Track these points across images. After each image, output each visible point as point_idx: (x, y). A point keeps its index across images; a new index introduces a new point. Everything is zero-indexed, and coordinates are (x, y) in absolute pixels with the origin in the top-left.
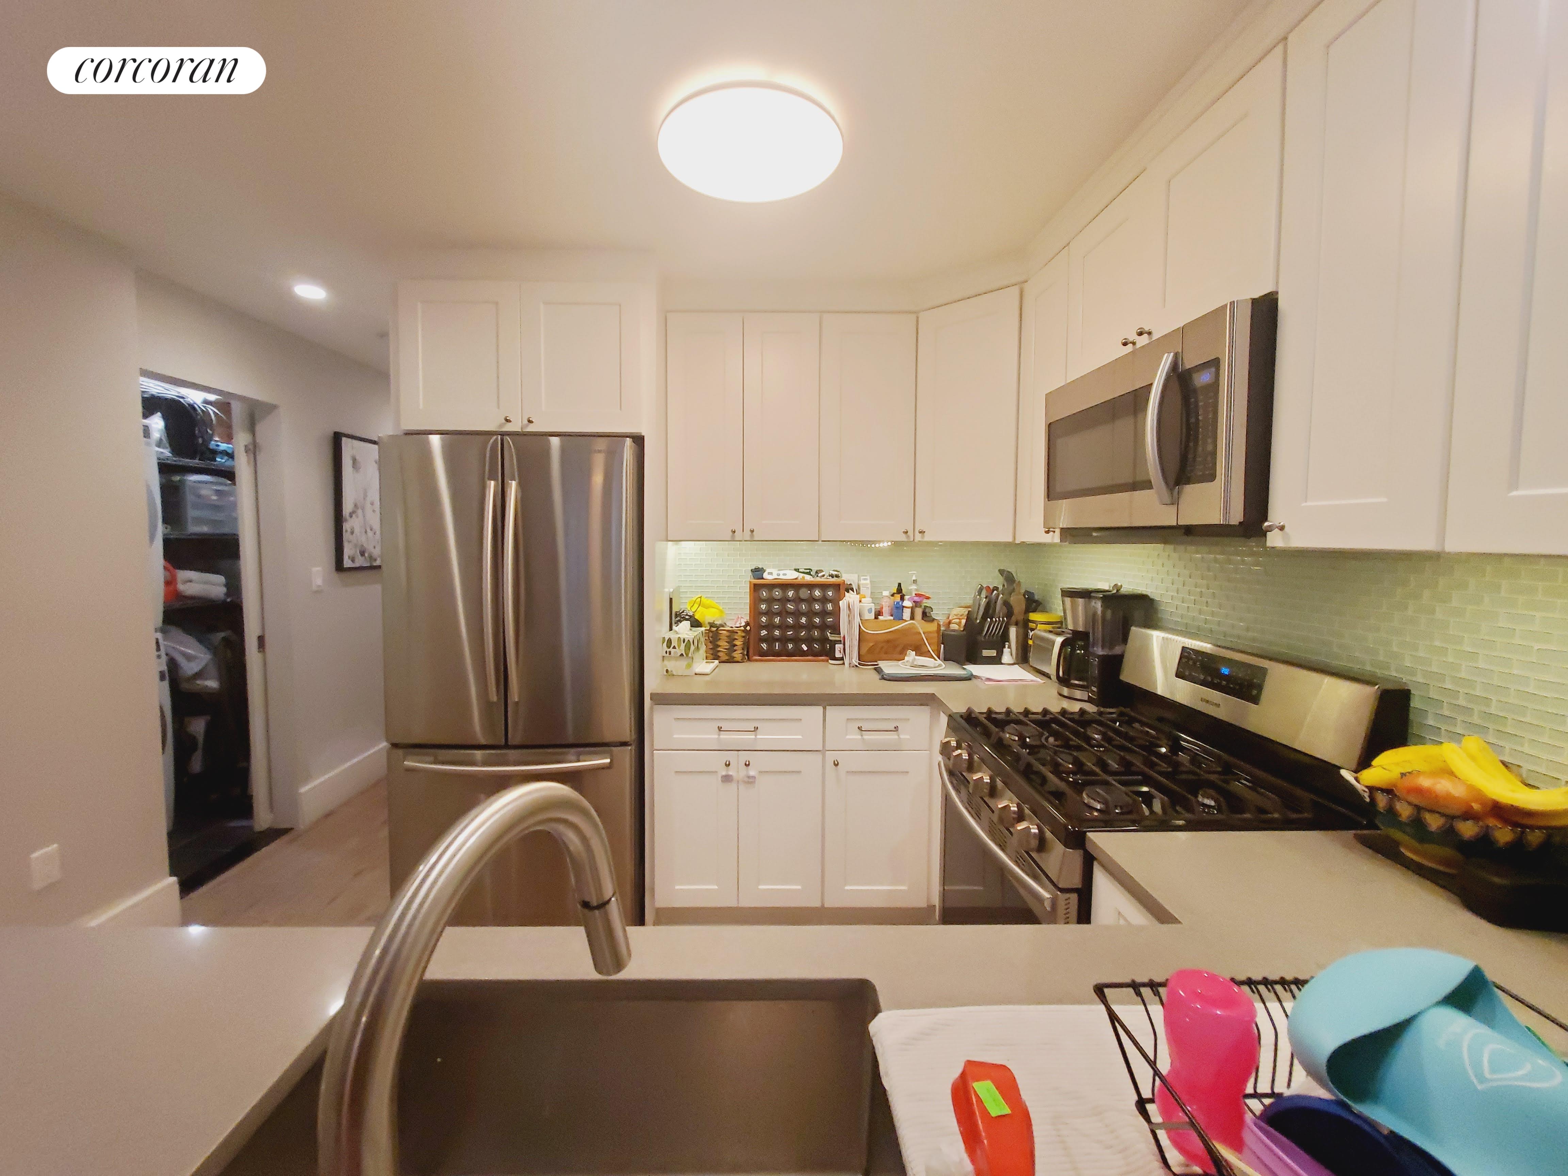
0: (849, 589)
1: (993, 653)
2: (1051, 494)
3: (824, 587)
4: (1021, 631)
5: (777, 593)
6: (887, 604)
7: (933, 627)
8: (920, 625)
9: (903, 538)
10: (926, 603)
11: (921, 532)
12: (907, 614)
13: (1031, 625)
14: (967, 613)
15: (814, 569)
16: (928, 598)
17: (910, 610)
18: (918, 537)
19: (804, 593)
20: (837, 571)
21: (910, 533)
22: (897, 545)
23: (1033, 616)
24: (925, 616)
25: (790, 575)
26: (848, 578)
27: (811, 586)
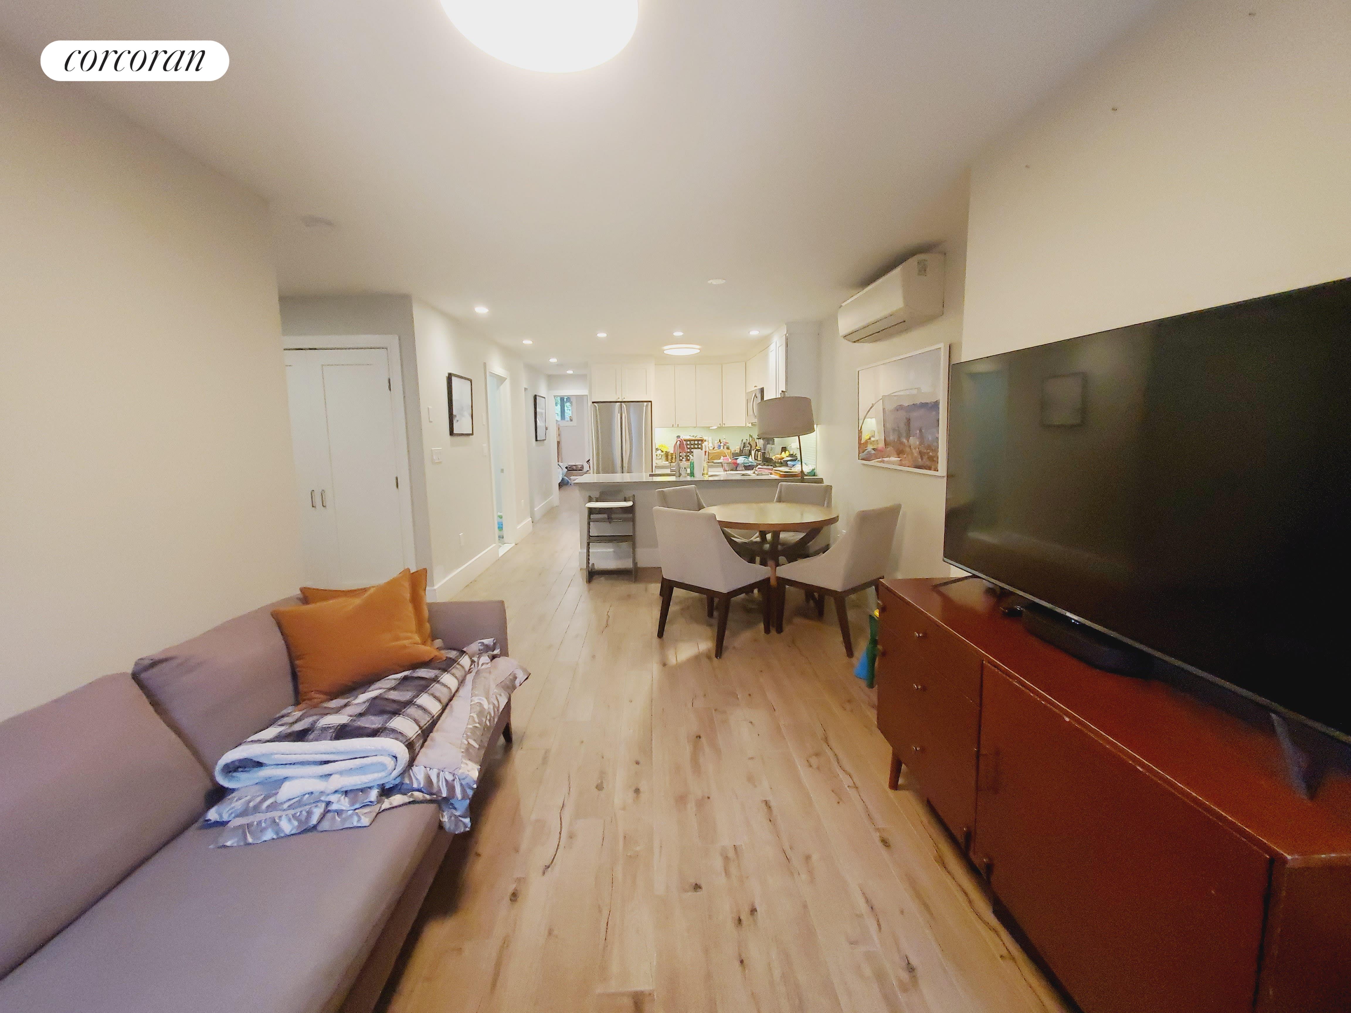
0: (705, 441)
3: (698, 440)
6: (716, 446)
8: (726, 451)
9: (719, 426)
10: (727, 445)
12: (722, 447)
15: (695, 436)
18: (723, 426)
20: (702, 436)
21: (721, 424)
22: (718, 428)
24: (728, 448)
25: (688, 437)
26: (705, 438)
27: (695, 440)
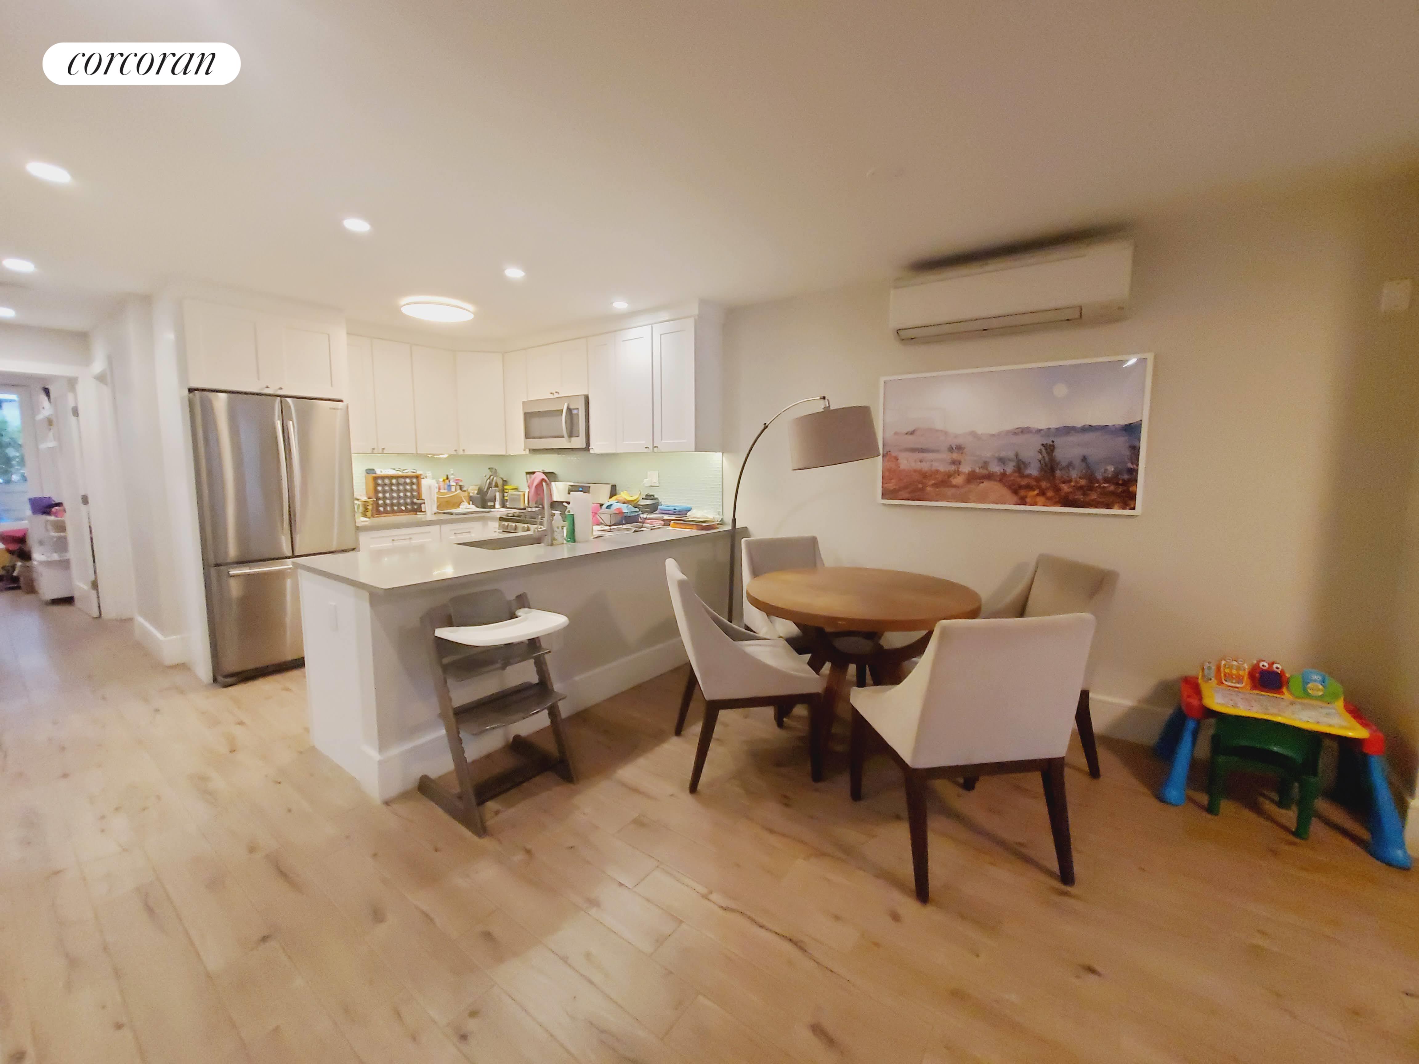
0: (423, 478)
1: (492, 504)
2: (527, 436)
3: (410, 477)
4: (501, 494)
5: (387, 481)
6: (442, 485)
7: (466, 494)
8: (461, 493)
9: (454, 453)
10: (461, 484)
11: (464, 450)
12: (453, 489)
13: (506, 491)
14: (478, 488)
16: (461, 481)
17: (454, 487)
18: (461, 453)
19: (402, 481)
20: (414, 469)
22: (451, 456)
23: (506, 487)
24: (461, 488)
25: (391, 472)
26: (423, 473)
27: (405, 477)
